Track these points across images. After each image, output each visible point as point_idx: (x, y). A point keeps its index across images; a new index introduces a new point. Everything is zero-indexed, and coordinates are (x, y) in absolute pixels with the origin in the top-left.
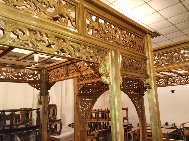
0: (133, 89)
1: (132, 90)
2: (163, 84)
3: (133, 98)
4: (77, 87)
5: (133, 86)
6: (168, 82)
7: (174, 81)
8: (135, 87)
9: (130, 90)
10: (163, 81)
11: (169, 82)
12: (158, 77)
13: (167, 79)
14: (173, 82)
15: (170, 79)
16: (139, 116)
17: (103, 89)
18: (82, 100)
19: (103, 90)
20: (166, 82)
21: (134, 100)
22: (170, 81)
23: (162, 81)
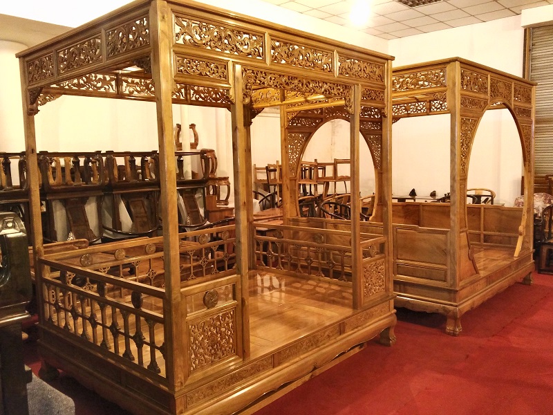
0: (370, 120)
1: (367, 121)
2: (422, 111)
3: (368, 136)
4: (286, 115)
5: (370, 115)
6: (430, 109)
7: (441, 107)
8: (374, 115)
9: (365, 121)
10: (423, 106)
11: (433, 108)
12: (416, 98)
13: (430, 101)
14: (439, 108)
15: (435, 102)
16: (376, 167)
17: (322, 119)
18: (291, 136)
19: (322, 121)
20: (428, 107)
21: (370, 138)
22: (434, 106)
23: (421, 105)
